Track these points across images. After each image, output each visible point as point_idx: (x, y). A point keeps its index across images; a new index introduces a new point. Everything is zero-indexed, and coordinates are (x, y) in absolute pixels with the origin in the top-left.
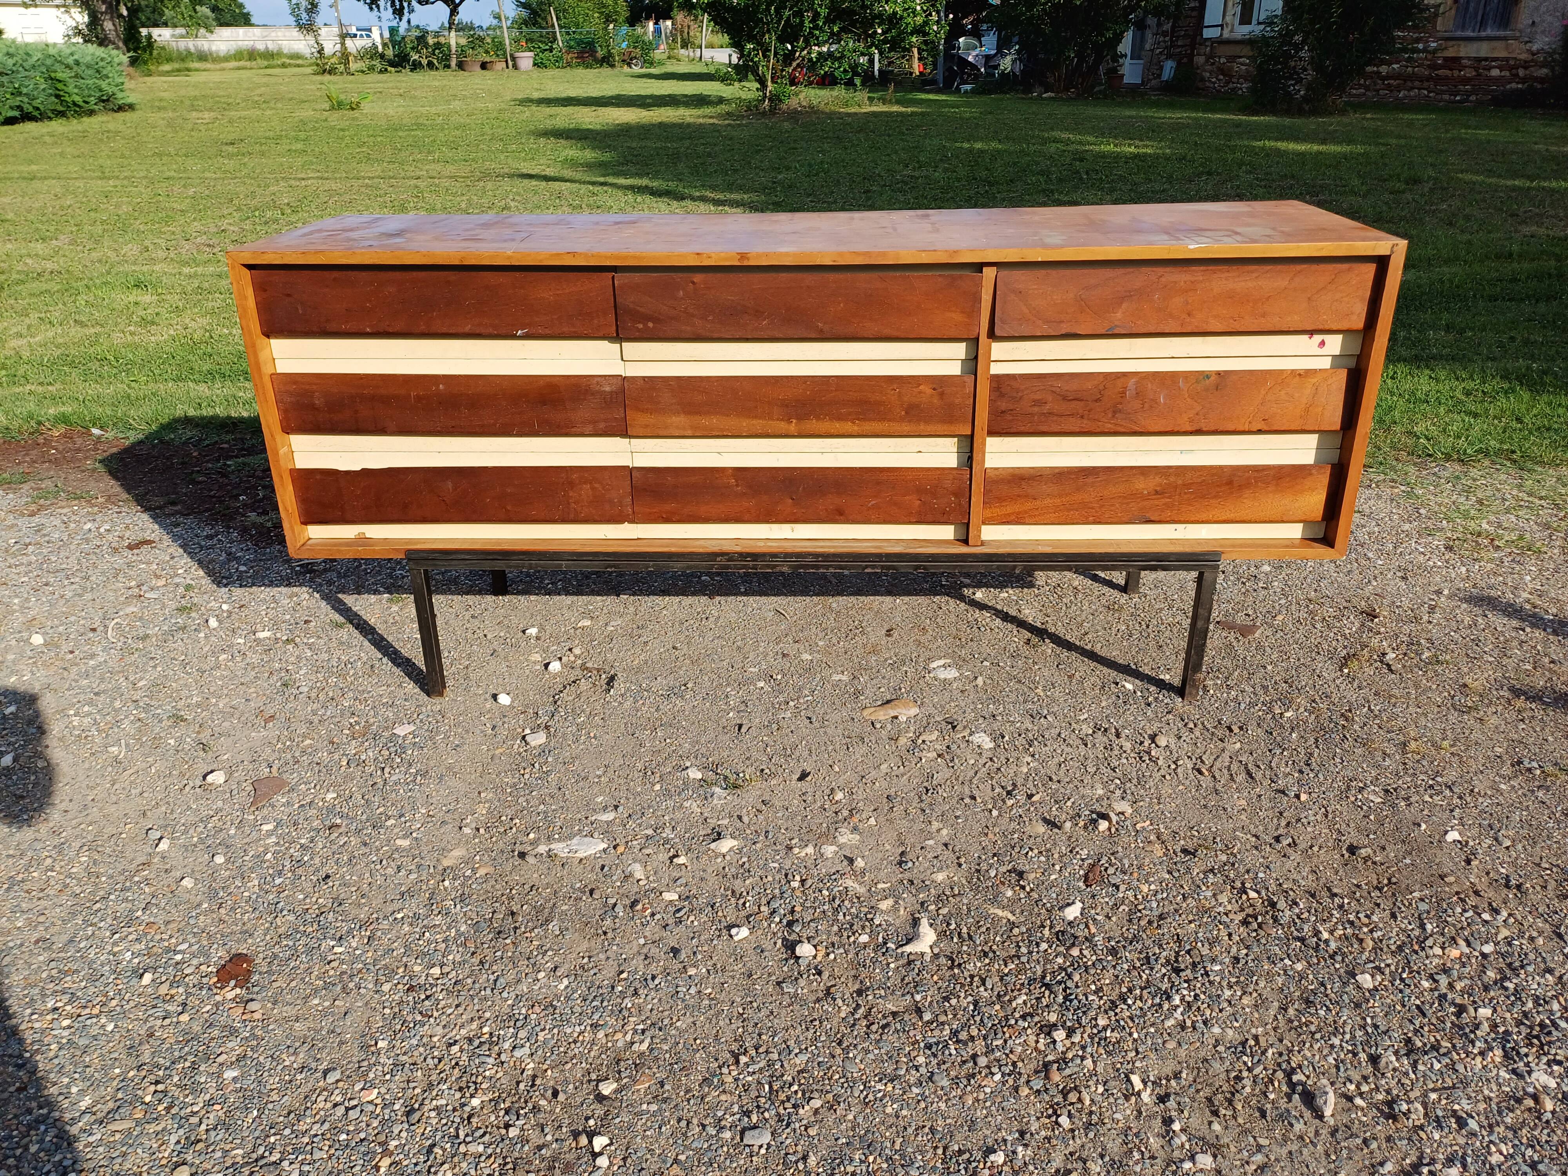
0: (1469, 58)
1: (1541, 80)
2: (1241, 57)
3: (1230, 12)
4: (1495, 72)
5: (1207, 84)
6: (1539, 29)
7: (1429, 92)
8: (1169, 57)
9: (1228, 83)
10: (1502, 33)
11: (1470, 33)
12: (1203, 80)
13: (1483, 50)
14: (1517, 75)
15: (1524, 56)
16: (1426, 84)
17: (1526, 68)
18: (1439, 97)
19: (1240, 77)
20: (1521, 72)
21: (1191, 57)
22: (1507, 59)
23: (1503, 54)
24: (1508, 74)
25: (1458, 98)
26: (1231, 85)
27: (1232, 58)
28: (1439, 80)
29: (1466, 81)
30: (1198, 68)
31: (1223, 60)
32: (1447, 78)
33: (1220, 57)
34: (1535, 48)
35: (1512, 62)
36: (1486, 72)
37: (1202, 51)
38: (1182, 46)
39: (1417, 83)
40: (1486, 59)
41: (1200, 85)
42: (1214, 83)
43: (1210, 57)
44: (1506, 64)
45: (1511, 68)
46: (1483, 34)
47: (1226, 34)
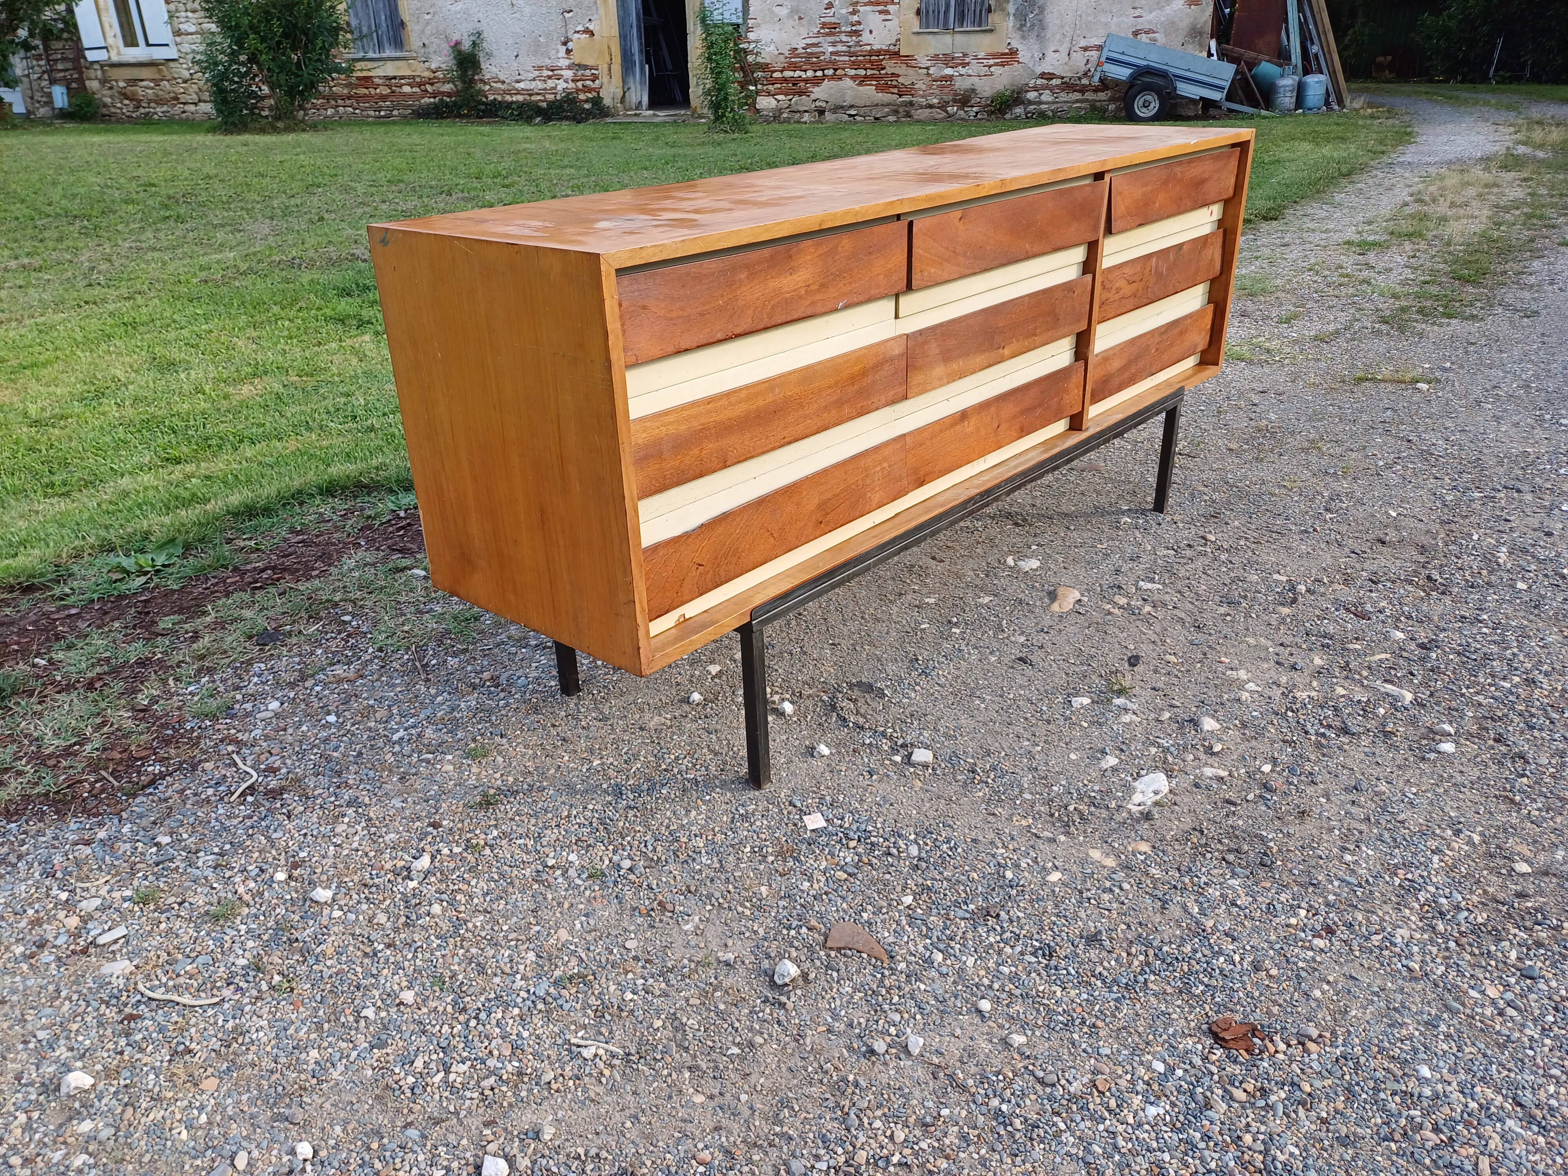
0: (379, 77)
1: (449, 95)
2: (142, 80)
3: (109, 34)
4: (407, 89)
5: (113, 110)
6: (431, 50)
7: (355, 109)
8: (53, 82)
9: (138, 107)
10: (398, 54)
11: (371, 55)
12: (105, 105)
13: (390, 69)
14: (426, 91)
15: (427, 74)
16: (348, 102)
17: (432, 84)
18: (365, 113)
19: (150, 101)
20: (429, 88)
21: (81, 81)
22: (414, 77)
23: (408, 73)
24: (418, 90)
25: (382, 113)
26: (142, 110)
27: (134, 82)
28: (359, 98)
29: (384, 98)
30: (94, 93)
31: (122, 84)
32: (365, 96)
33: (116, 81)
34: (433, 66)
35: (418, 80)
36: (398, 89)
37: (93, 76)
38: (65, 70)
39: (340, 102)
40: (394, 78)
41: (104, 111)
42: (121, 109)
43: (104, 81)
44: (414, 81)
45: (419, 85)
46: (384, 55)
47: (115, 58)
